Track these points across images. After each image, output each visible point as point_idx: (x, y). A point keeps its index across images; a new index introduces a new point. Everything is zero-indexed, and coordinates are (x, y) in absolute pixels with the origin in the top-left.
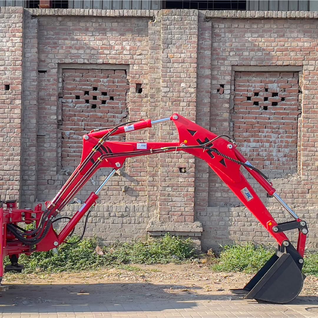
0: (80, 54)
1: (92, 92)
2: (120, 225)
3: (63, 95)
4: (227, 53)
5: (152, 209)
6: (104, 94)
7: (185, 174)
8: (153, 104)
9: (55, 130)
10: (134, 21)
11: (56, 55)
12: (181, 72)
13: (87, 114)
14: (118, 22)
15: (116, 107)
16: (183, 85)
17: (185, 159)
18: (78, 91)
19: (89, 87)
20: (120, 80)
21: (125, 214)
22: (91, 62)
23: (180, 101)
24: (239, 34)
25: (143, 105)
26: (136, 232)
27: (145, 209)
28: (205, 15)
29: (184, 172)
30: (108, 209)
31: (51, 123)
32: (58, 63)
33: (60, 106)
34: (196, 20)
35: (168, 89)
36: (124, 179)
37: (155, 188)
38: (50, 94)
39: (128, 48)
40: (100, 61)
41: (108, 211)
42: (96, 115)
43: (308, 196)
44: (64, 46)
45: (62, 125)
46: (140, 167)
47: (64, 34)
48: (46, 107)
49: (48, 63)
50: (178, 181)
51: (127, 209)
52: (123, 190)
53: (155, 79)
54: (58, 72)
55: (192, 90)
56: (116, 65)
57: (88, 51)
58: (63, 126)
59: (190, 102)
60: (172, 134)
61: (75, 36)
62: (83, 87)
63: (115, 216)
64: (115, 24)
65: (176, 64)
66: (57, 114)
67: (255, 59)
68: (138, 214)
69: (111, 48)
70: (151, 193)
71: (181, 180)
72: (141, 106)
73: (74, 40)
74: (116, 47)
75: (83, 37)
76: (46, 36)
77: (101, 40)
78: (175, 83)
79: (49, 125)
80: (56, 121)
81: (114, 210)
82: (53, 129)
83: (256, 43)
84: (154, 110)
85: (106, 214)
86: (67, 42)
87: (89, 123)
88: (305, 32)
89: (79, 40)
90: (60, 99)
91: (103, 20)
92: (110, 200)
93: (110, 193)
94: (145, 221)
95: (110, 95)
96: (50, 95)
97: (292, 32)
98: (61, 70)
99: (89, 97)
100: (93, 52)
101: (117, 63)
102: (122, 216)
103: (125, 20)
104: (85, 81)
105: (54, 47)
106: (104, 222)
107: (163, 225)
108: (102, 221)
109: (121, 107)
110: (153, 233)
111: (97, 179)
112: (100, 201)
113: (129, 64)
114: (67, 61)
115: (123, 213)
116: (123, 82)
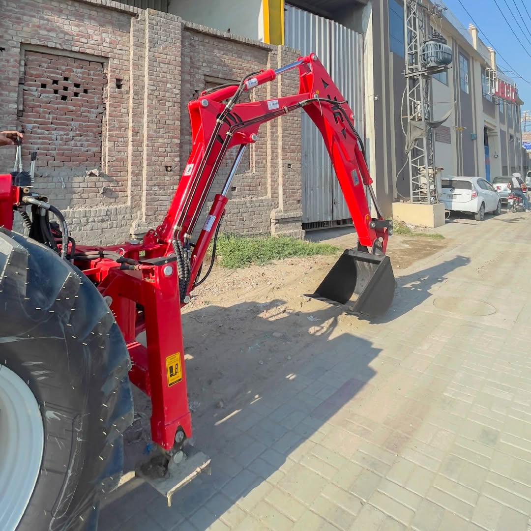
0: (51, 36)
1: (62, 83)
2: (100, 231)
3: (25, 81)
4: (201, 63)
5: (134, 210)
6: (77, 86)
7: (171, 172)
8: (137, 101)
9: (15, 122)
10: (115, 14)
11: (18, 32)
12: (167, 73)
13: (56, 106)
14: (98, 12)
15: (91, 101)
16: (169, 85)
17: (171, 157)
18: (45, 79)
19: (58, 76)
20: (96, 73)
21: (106, 218)
22: (65, 48)
23: (166, 100)
24: (210, 49)
25: (124, 101)
26: (118, 237)
27: (128, 211)
28: (185, 25)
29: (171, 171)
30: (86, 214)
31: (9, 113)
32: (21, 43)
33: (21, 93)
34: (180, 26)
35: (155, 88)
36: (101, 179)
37: (139, 187)
38: (8, 78)
39: (108, 40)
40: (76, 49)
41: (86, 217)
42: (67, 108)
43: (259, 188)
44: (31, 24)
45: (22, 116)
46: (121, 166)
47: (31, 10)
48: (3, 92)
49: (8, 40)
50: (164, 180)
51: (108, 212)
52: (102, 191)
53: (139, 76)
54: (20, 53)
55: (177, 91)
56: (94, 57)
57: (61, 35)
58: (23, 118)
59: (175, 102)
60: (159, 133)
61: (46, 15)
62: (52, 75)
63: (94, 221)
64: (94, 13)
65: (162, 64)
66: (17, 103)
67: (222, 72)
68: (120, 217)
69: (89, 37)
70: (135, 193)
71: (167, 178)
72: (121, 102)
73: (45, 20)
74: (95, 37)
75: (55, 18)
76: (5, 7)
77: (77, 26)
78: (162, 83)
79: (7, 115)
80: (16, 111)
81: (93, 214)
82: (11, 120)
83: (222, 59)
84: (138, 108)
85: (83, 220)
86: (35, 20)
87: (58, 116)
88: (255, 57)
89: (50, 21)
90: (21, 86)
91: (81, 6)
92: (85, 203)
93: (85, 195)
94: (128, 224)
95: (84, 87)
96: (10, 79)
97: (247, 56)
98: (23, 51)
99: (59, 87)
100: (67, 37)
101: (95, 54)
102: (103, 221)
103: (106, 12)
104: (54, 69)
105: (16, 22)
106: (80, 230)
107: (150, 225)
108: (78, 229)
109: (97, 101)
110: (140, 236)
111: (70, 181)
112: (73, 205)
113: (108, 57)
114: (33, 42)
115: (104, 217)
116: (99, 75)
